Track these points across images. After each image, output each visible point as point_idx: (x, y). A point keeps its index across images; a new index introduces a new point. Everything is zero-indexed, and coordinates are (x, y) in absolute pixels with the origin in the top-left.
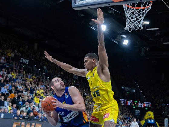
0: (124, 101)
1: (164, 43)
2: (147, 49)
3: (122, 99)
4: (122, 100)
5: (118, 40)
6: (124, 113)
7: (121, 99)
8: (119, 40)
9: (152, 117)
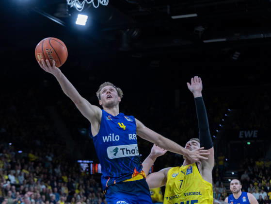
0: (89, 164)
1: (174, 17)
2: (135, 33)
3: (83, 160)
4: (85, 161)
5: (62, 16)
6: (91, 194)
7: (80, 161)
8: (66, 14)
9: (158, 198)
